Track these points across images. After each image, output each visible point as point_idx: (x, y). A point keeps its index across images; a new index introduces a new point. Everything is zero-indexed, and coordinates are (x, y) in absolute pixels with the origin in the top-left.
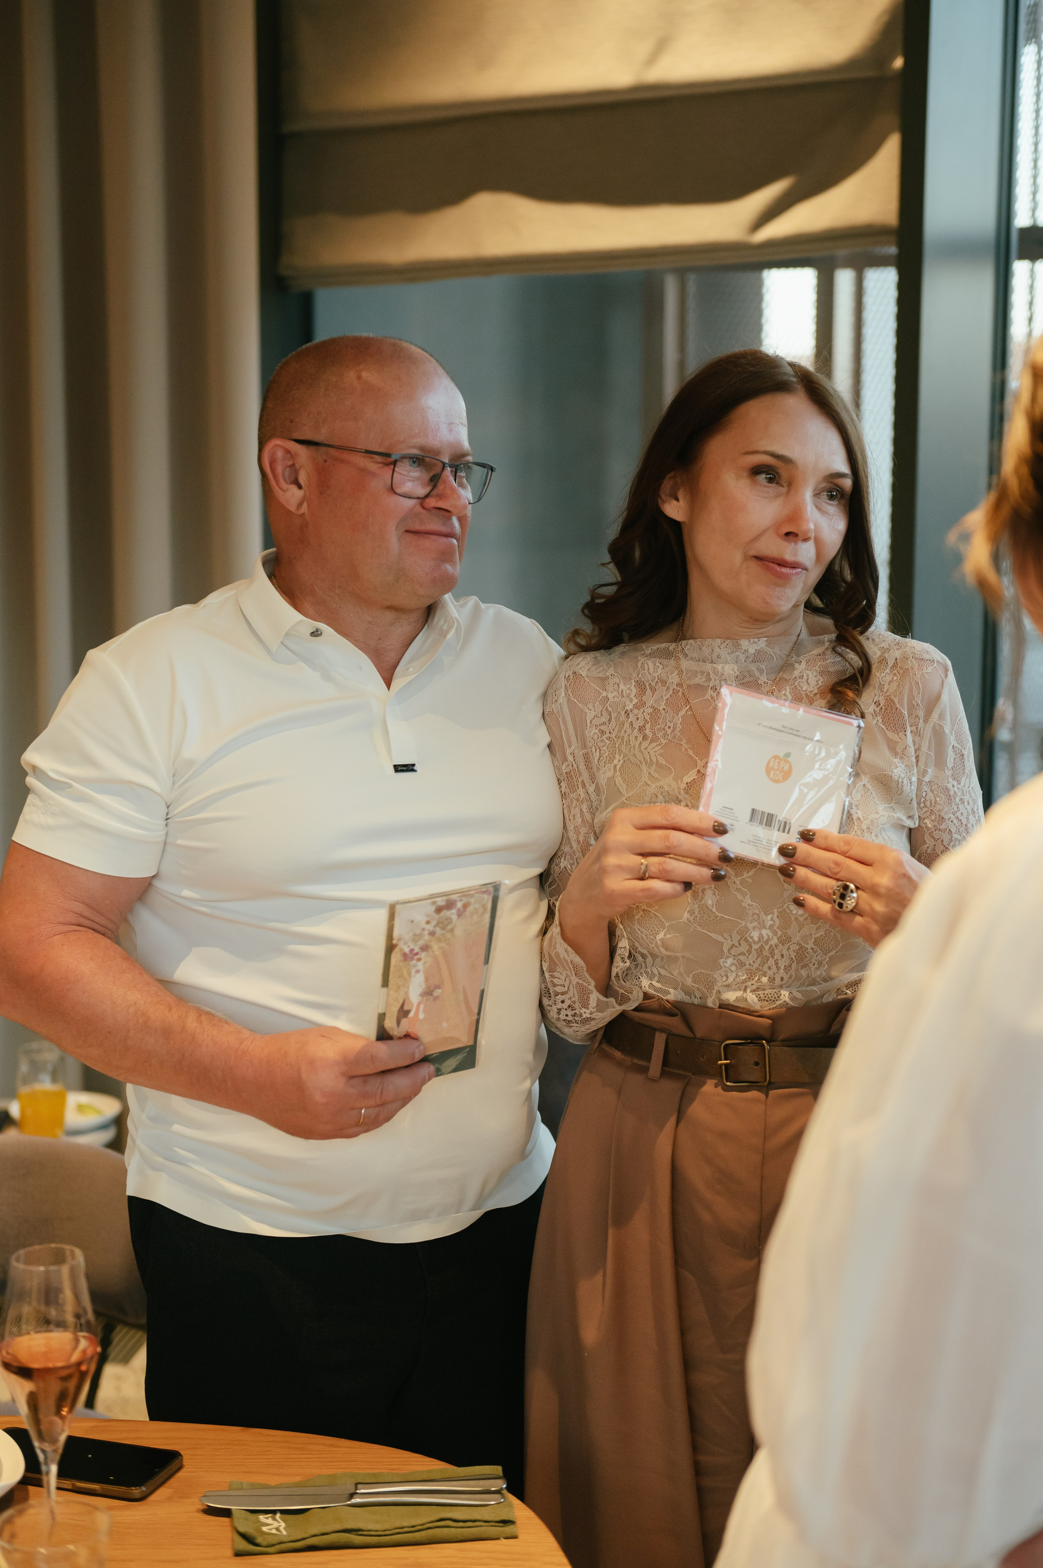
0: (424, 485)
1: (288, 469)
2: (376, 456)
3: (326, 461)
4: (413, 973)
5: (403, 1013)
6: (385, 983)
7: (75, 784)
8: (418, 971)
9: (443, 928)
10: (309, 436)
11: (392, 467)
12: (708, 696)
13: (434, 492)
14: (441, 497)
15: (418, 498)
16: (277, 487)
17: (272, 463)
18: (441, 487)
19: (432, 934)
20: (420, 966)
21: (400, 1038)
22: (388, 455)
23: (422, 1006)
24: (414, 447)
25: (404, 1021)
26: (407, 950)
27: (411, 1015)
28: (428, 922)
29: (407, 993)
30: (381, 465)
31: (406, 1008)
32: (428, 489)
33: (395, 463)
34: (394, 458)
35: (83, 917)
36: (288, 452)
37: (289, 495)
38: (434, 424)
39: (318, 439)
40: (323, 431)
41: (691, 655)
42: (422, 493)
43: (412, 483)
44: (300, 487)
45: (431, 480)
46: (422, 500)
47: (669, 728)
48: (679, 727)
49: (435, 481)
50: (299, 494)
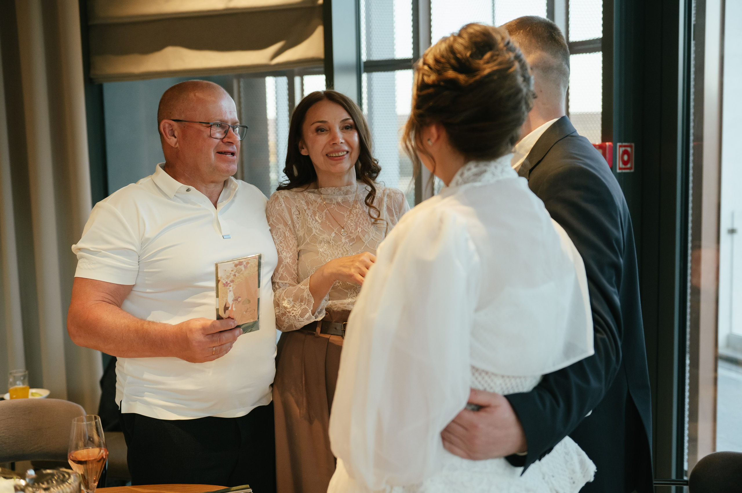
0: (222, 134)
1: (170, 131)
2: (203, 124)
3: (185, 127)
4: (228, 292)
5: (226, 308)
6: (218, 296)
7: (102, 251)
8: (230, 291)
9: (238, 273)
10: (177, 117)
11: (210, 128)
12: (332, 207)
13: (227, 136)
14: (229, 138)
15: (221, 139)
16: (167, 138)
17: (164, 129)
18: (229, 134)
19: (234, 275)
20: (231, 288)
21: (226, 318)
22: (208, 123)
23: (234, 305)
24: (218, 120)
25: (227, 311)
26: (225, 282)
27: (230, 309)
28: (232, 271)
29: (227, 300)
30: (206, 127)
32: (224, 136)
33: (211, 126)
34: (211, 124)
36: (170, 124)
37: (171, 140)
38: (225, 111)
39: (181, 119)
40: (183, 116)
41: (323, 193)
42: (222, 137)
43: (218, 134)
44: (175, 137)
45: (225, 132)
46: (222, 139)
47: (320, 217)
48: (324, 217)
49: (226, 132)
50: (175, 140)
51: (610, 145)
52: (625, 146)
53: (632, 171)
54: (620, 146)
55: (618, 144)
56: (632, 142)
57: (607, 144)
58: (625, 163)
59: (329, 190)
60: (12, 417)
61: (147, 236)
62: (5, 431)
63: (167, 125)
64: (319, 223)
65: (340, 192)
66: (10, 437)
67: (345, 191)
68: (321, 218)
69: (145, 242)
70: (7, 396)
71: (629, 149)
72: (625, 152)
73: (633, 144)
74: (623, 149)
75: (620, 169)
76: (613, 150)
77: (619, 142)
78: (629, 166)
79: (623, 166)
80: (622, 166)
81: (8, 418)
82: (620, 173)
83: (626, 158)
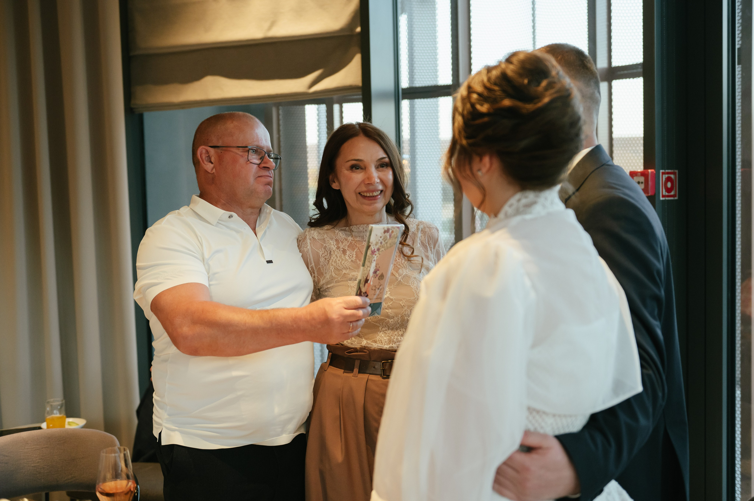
2: (241, 148)
3: (221, 152)
10: (215, 144)
13: (263, 162)
16: (203, 164)
17: (201, 155)
22: (246, 148)
33: (248, 151)
34: (248, 149)
36: (207, 151)
37: (208, 166)
39: (219, 145)
40: (220, 142)
41: (355, 230)
43: (255, 159)
44: (212, 163)
45: (261, 158)
46: (259, 165)
47: (351, 256)
48: (354, 256)
49: (262, 158)
50: (212, 166)
51: (652, 172)
52: (668, 173)
53: (676, 198)
54: (663, 173)
55: (661, 171)
56: (676, 169)
57: (650, 171)
58: (668, 190)
59: (360, 228)
60: (46, 447)
62: (39, 461)
63: (204, 151)
66: (45, 466)
70: (44, 425)
71: (672, 176)
72: (668, 179)
73: (677, 171)
74: (667, 176)
75: (663, 196)
76: (656, 177)
77: (662, 169)
78: (672, 193)
79: (667, 194)
80: (665, 193)
81: (43, 448)
82: (663, 201)
83: (669, 185)
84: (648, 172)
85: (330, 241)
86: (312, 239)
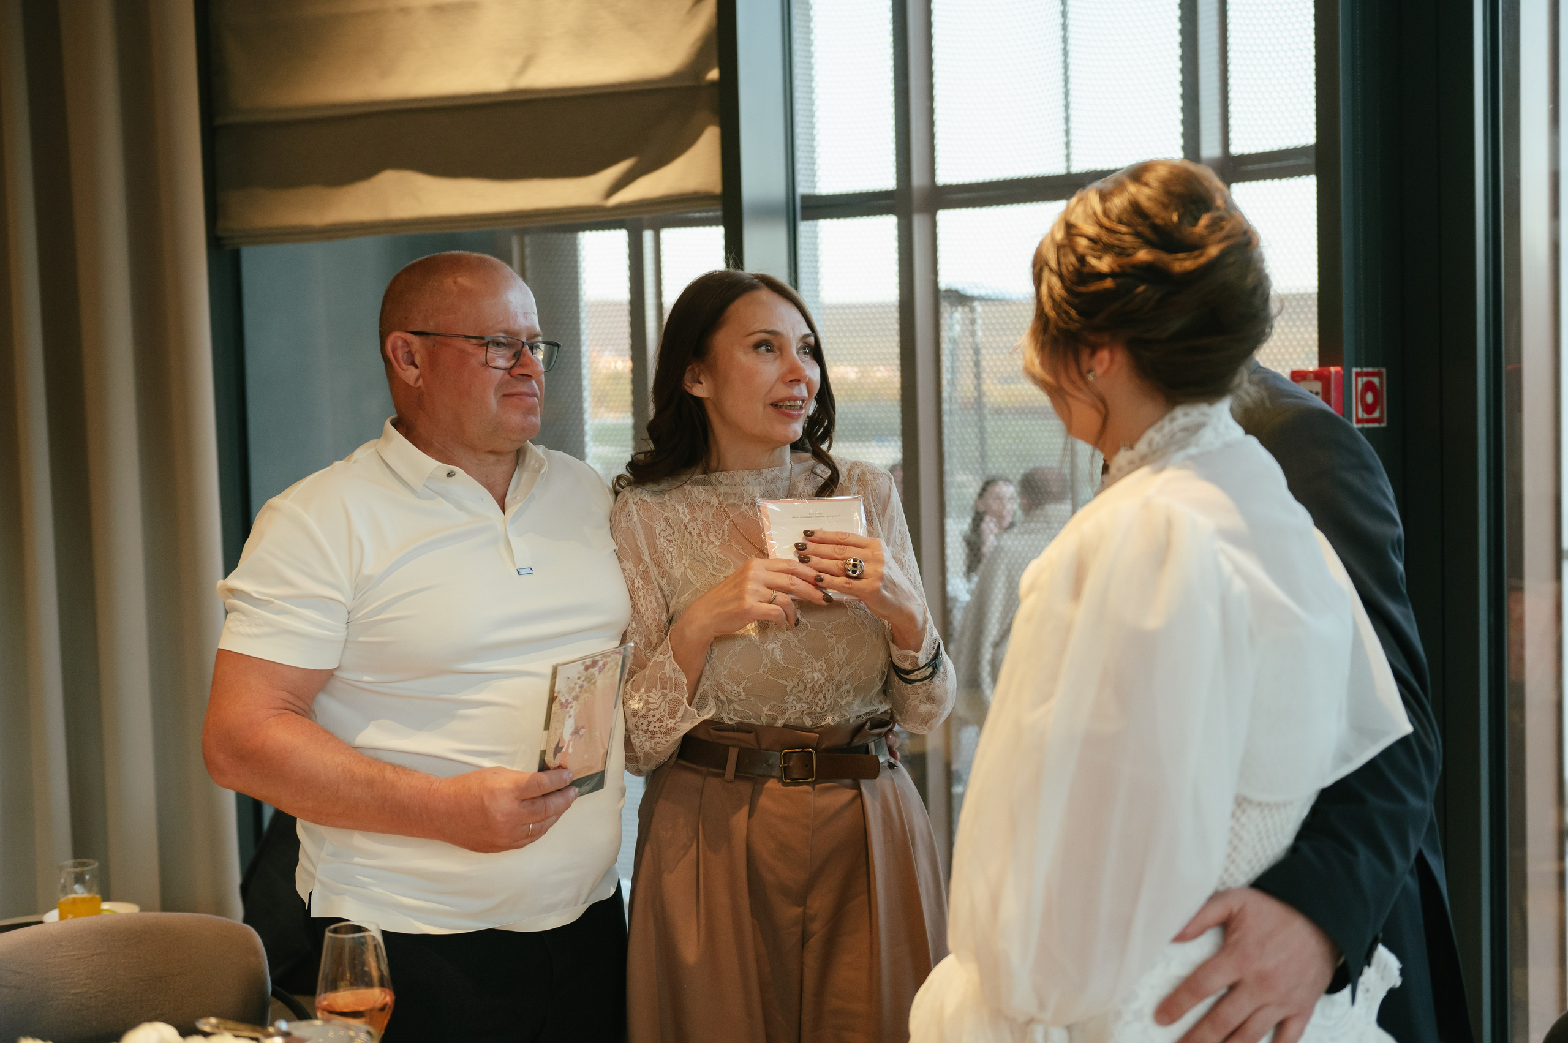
0: (509, 360)
1: (406, 354)
2: (472, 340)
3: (434, 346)
4: (567, 718)
5: (558, 749)
6: (547, 726)
7: (276, 601)
8: (570, 716)
9: (589, 682)
10: (421, 329)
11: (485, 348)
13: (518, 363)
14: (522, 366)
15: (506, 369)
16: (398, 368)
17: (394, 350)
18: (522, 359)
19: (581, 687)
20: (572, 712)
21: (555, 769)
22: (483, 338)
23: (571, 743)
24: (500, 331)
25: (559, 755)
26: (563, 700)
27: (564, 750)
28: (579, 678)
29: (562, 734)
30: (475, 346)
31: (560, 745)
32: (513, 362)
33: (487, 344)
34: (486, 341)
35: (289, 702)
36: (405, 341)
37: (408, 373)
38: (514, 313)
39: (427, 330)
40: (431, 324)
42: (509, 365)
43: (501, 359)
44: (416, 367)
45: (515, 355)
46: (509, 370)
47: (719, 534)
48: (727, 533)
49: (518, 355)
50: (416, 372)
51: (1336, 372)
52: (1367, 374)
53: (1384, 425)
54: (1358, 375)
55: (1354, 370)
56: (1383, 366)
57: (1333, 369)
58: (1369, 409)
61: (367, 571)
63: (399, 343)
64: (716, 546)
65: (760, 479)
67: (769, 477)
68: (719, 537)
69: (362, 586)
70: (52, 917)
71: (1376, 380)
72: (1369, 386)
73: (1384, 370)
74: (1365, 379)
75: (1359, 421)
76: (1345, 383)
77: (1356, 366)
78: (1376, 415)
79: (1366, 416)
80: (1361, 414)
83: (1370, 398)
84: (1330, 372)
85: (677, 507)
86: (639, 502)
